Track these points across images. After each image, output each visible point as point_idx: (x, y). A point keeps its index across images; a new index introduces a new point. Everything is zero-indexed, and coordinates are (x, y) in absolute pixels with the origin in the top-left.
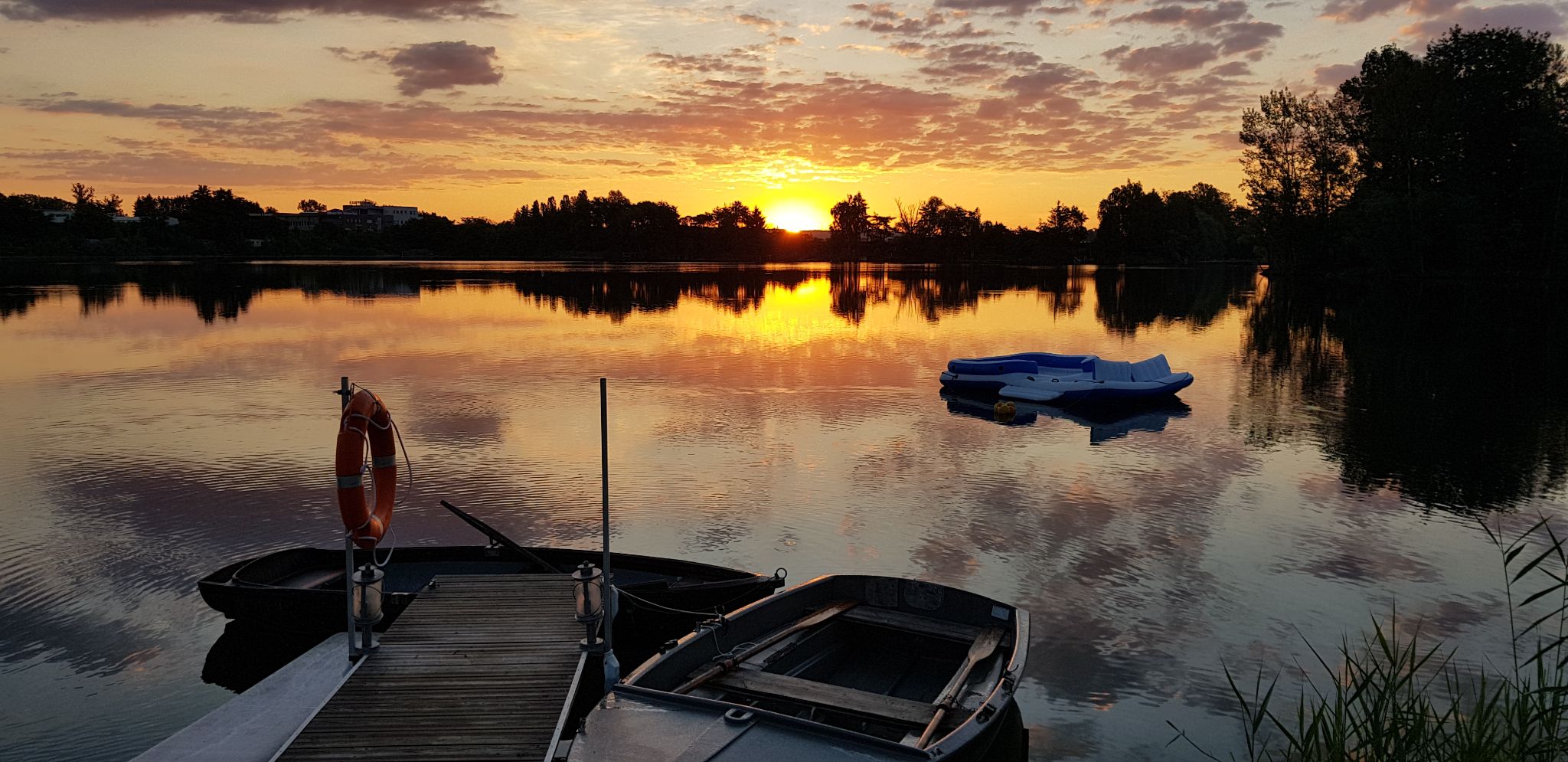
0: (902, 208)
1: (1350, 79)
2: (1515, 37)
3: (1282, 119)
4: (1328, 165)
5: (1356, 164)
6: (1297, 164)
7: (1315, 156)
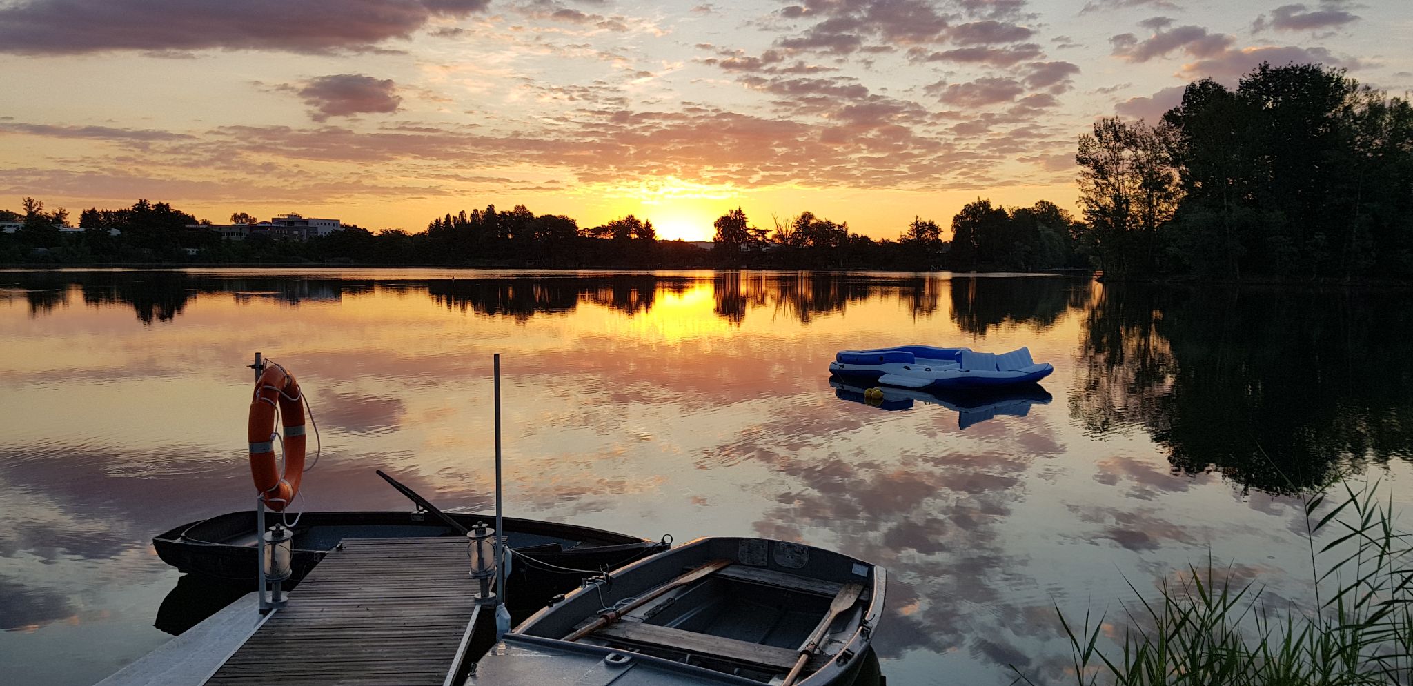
0: (778, 222)
1: (1172, 109)
2: (1316, 72)
3: (1113, 143)
4: (1154, 184)
5: (1178, 184)
6: (1126, 184)
7: (1143, 176)
